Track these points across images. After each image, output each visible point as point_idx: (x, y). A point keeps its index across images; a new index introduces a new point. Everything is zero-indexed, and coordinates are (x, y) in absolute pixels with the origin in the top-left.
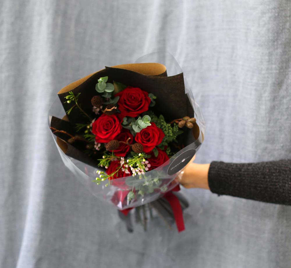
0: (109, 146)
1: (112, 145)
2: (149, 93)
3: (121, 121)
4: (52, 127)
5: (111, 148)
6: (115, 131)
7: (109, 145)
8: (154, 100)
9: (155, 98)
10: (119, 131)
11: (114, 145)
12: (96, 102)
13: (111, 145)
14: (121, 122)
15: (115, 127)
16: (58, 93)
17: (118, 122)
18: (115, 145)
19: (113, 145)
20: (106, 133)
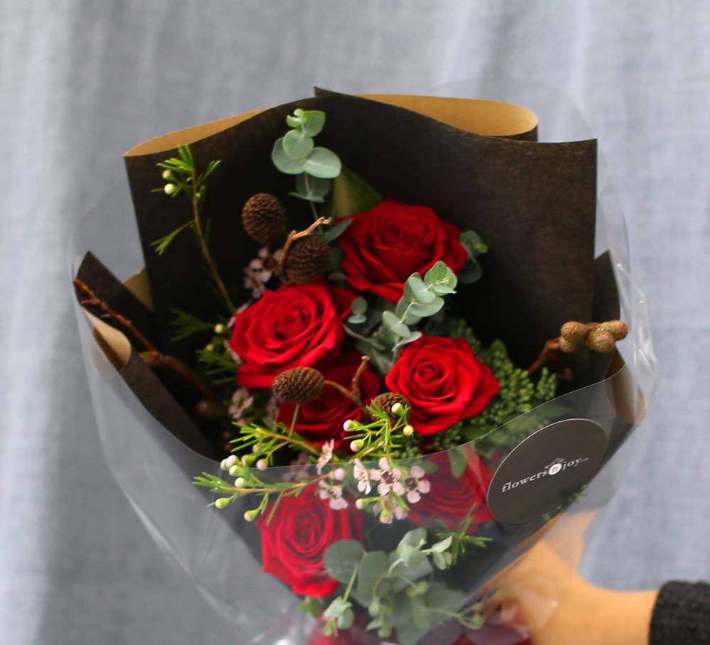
0: (283, 379)
1: (296, 379)
2: (463, 228)
3: (343, 311)
4: (80, 282)
5: (290, 387)
6: (314, 342)
7: (286, 378)
8: (481, 257)
9: (481, 248)
10: (329, 343)
11: (302, 379)
12: (258, 212)
13: (293, 380)
14: (343, 316)
15: (317, 328)
16: (127, 154)
17: (330, 313)
18: (305, 380)
19: (299, 380)
20: (278, 345)
